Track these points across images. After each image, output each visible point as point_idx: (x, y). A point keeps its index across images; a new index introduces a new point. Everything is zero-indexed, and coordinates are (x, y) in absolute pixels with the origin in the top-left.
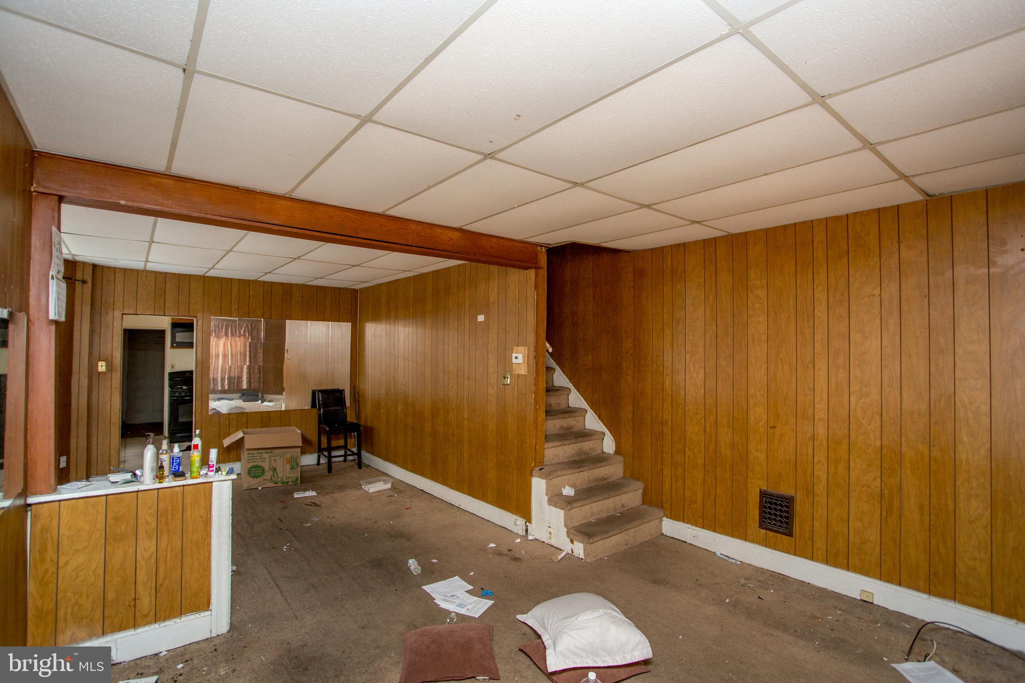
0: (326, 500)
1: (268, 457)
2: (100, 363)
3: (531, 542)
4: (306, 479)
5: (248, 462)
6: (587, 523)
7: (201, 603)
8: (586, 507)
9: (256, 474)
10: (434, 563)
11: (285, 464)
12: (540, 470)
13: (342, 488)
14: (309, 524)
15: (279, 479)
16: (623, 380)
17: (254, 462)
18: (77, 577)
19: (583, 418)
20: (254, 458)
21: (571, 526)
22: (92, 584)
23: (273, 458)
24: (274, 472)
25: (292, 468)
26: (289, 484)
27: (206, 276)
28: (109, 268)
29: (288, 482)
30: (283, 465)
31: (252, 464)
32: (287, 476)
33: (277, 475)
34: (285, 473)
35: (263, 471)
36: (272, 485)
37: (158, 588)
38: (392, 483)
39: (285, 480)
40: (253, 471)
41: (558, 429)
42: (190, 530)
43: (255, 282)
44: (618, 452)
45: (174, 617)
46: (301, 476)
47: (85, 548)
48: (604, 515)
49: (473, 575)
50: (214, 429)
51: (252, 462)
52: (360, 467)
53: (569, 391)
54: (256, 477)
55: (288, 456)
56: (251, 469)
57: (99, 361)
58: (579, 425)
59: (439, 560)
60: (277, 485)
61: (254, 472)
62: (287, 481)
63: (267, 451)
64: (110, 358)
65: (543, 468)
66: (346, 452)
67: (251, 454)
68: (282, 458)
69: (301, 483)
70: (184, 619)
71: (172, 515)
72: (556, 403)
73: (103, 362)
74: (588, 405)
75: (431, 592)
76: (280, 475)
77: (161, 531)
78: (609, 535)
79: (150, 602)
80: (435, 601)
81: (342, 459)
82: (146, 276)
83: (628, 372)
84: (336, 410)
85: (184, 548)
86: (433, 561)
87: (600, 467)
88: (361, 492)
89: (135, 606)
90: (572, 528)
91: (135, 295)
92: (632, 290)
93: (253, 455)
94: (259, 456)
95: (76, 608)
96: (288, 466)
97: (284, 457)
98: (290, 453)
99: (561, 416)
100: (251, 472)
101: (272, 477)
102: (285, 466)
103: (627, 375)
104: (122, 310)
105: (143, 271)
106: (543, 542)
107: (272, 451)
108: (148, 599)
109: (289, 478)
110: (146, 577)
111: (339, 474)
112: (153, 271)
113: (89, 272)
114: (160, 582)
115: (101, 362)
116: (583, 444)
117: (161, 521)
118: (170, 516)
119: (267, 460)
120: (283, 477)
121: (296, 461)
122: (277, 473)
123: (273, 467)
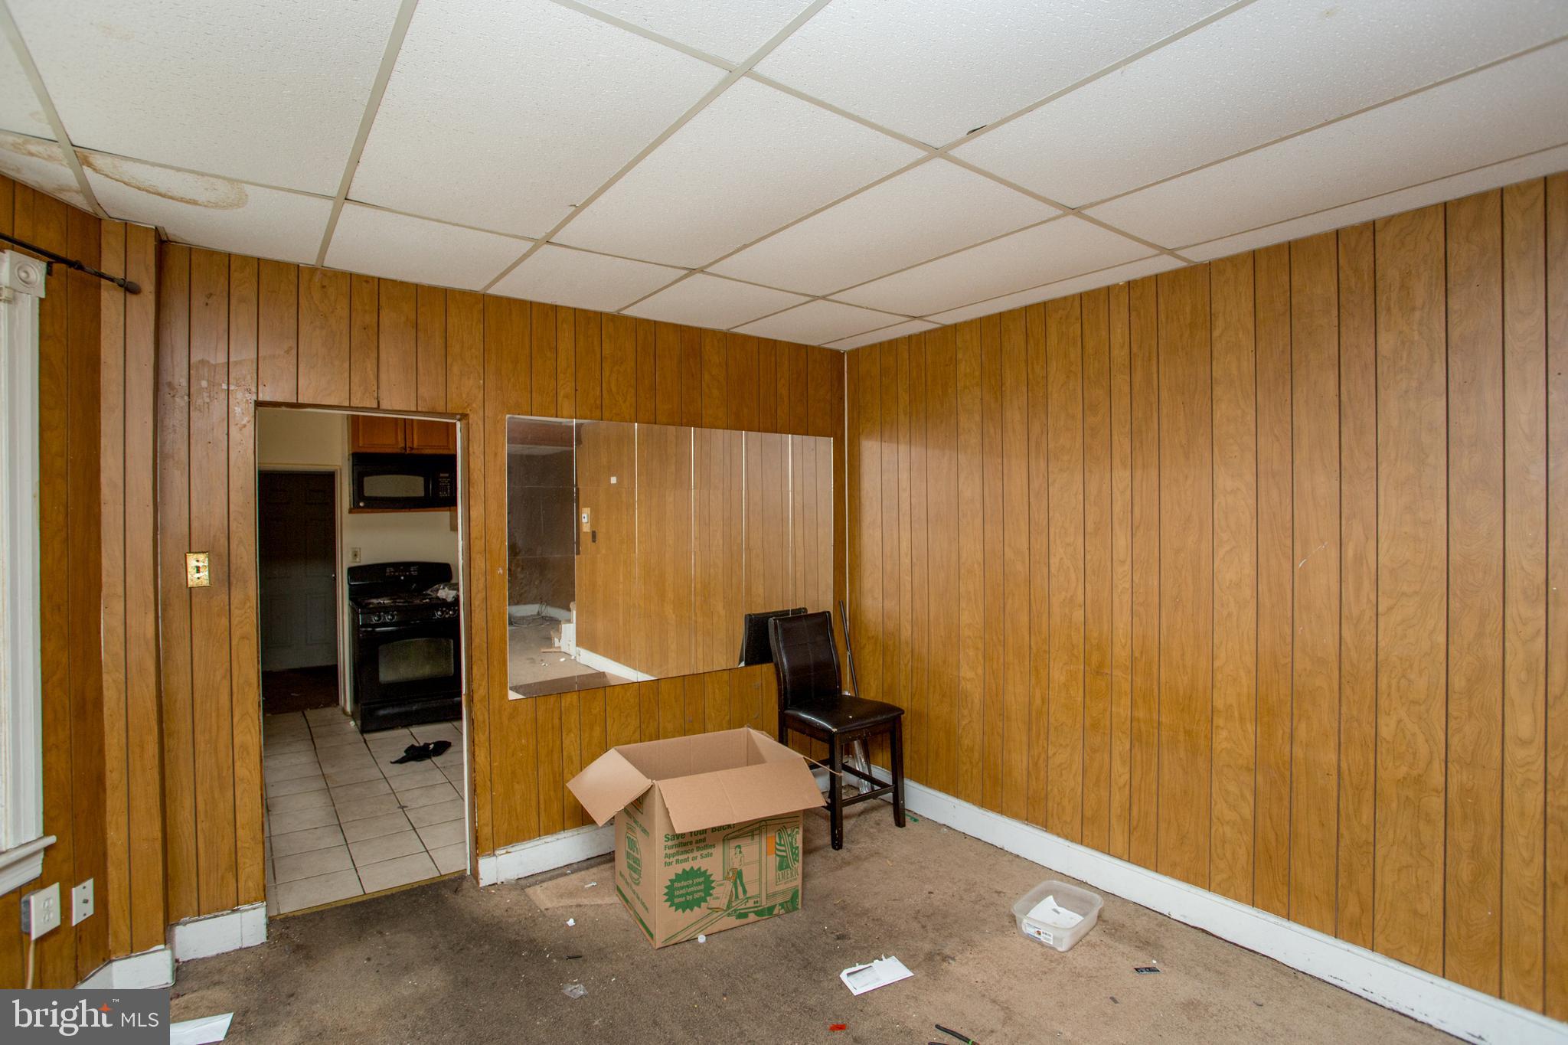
2: (192, 561)
5: (667, 864)
9: (689, 898)
11: (764, 855)
15: (751, 903)
17: (683, 860)
20: (682, 849)
25: (781, 867)
26: (776, 912)
27: (490, 296)
29: (774, 907)
30: (760, 861)
31: (679, 869)
32: (769, 891)
33: (745, 892)
34: (765, 881)
36: (732, 921)
39: (764, 903)
40: (682, 888)
43: (616, 319)
50: (524, 742)
51: (677, 861)
52: (900, 824)
55: (772, 831)
57: (190, 553)
60: (744, 921)
61: (683, 891)
62: (769, 905)
64: (224, 541)
69: (804, 906)
73: (202, 557)
76: (752, 890)
82: (324, 287)
94: (697, 842)
96: (772, 862)
101: (730, 902)
102: (763, 862)
104: (254, 390)
105: (313, 270)
109: (774, 895)
112: (343, 273)
113: (145, 256)
115: (195, 556)
119: (717, 852)
120: (759, 896)
121: (791, 844)
122: (740, 889)
123: (733, 869)
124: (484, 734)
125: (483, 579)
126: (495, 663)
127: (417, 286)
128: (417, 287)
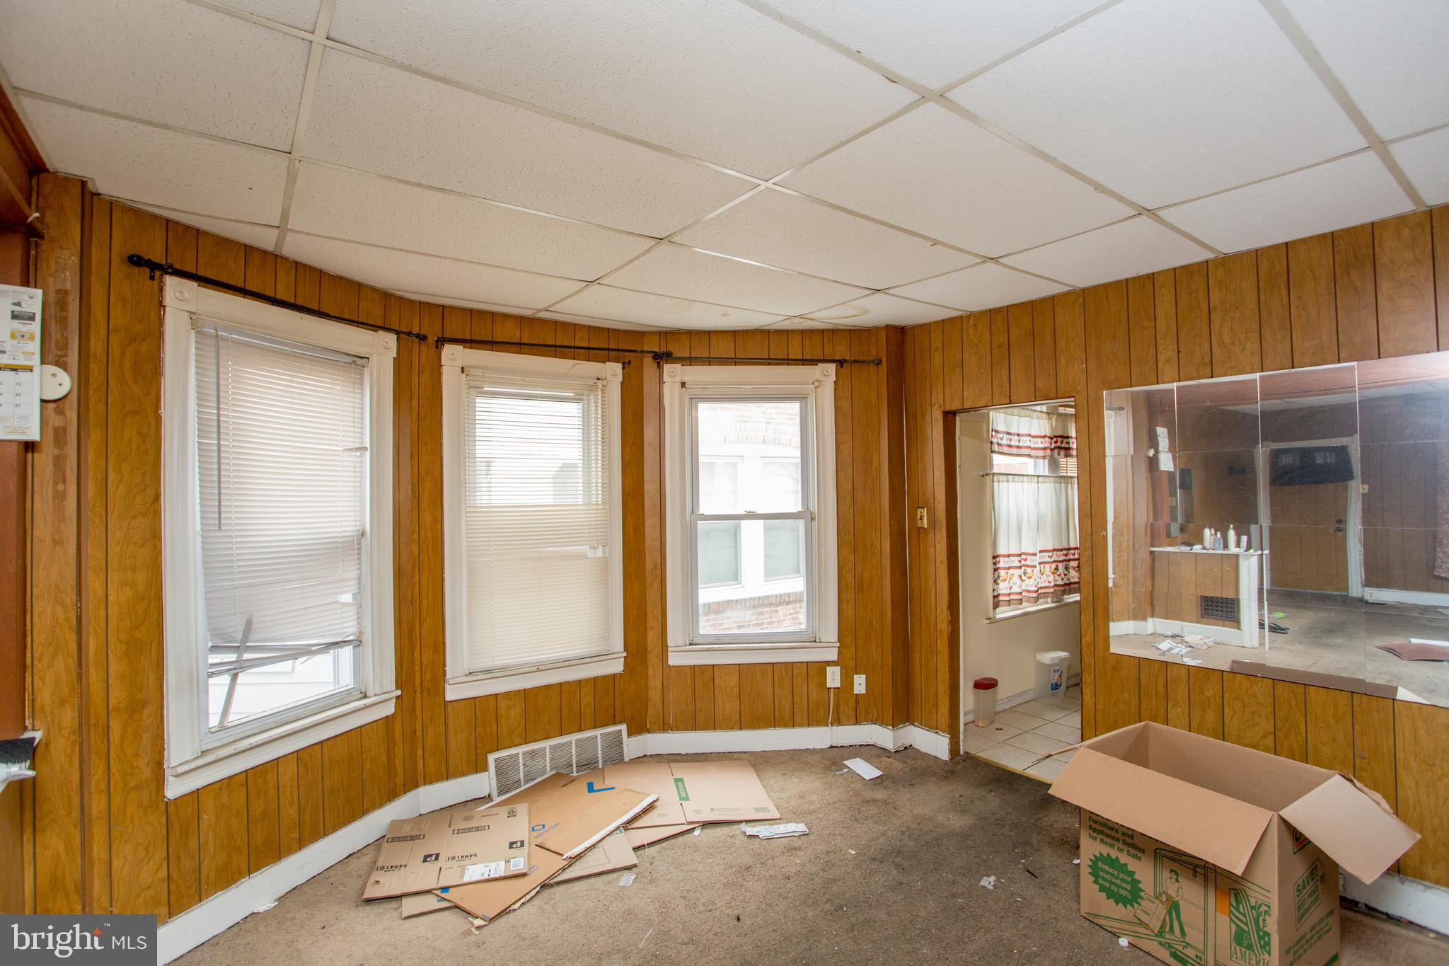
1: (1149, 853)
2: (919, 512)
5: (1091, 837)
9: (1114, 889)
11: (1211, 906)
15: (1189, 951)
17: (1109, 844)
20: (1105, 831)
25: (1239, 942)
27: (1088, 289)
30: (1206, 908)
31: (1103, 849)
35: (1135, 890)
40: (1107, 873)
50: (1126, 696)
51: (1102, 841)
55: (1225, 884)
56: (1099, 865)
57: (918, 507)
61: (1108, 877)
64: (932, 501)
73: (923, 510)
82: (975, 325)
96: (1225, 923)
97: (1207, 878)
100: (1101, 874)
102: (1211, 913)
113: (882, 342)
115: (920, 509)
119: (1148, 859)
121: (1256, 921)
122: (1177, 924)
123: (1167, 895)
124: (1090, 676)
125: (1089, 539)
126: (1100, 615)
128: (1032, 303)
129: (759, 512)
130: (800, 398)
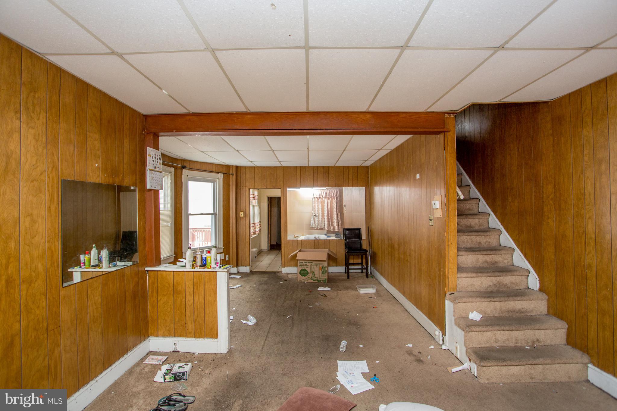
0: (334, 294)
1: (310, 266)
3: (443, 351)
4: (331, 281)
5: (300, 267)
6: (490, 347)
7: (214, 335)
8: (489, 334)
9: (304, 274)
10: (359, 347)
11: (319, 270)
12: (450, 294)
13: (347, 288)
14: (312, 306)
15: (316, 278)
16: (545, 223)
17: (303, 267)
18: (164, 307)
19: (510, 256)
20: (302, 265)
21: (471, 346)
22: (169, 312)
23: (312, 266)
24: (313, 274)
25: (323, 273)
26: (321, 282)
28: (243, 167)
31: (302, 268)
32: (320, 277)
33: (315, 276)
34: (319, 275)
35: (307, 273)
36: (312, 281)
37: (195, 321)
38: (376, 290)
39: (319, 279)
41: (482, 263)
42: (208, 295)
44: (542, 290)
45: (202, 338)
46: (328, 278)
47: (167, 294)
48: (512, 345)
49: (378, 363)
50: (290, 248)
51: (302, 267)
52: (367, 277)
53: (500, 233)
54: (303, 275)
55: (321, 266)
56: (301, 271)
58: (506, 261)
59: (364, 346)
60: (314, 282)
63: (309, 262)
64: (245, 210)
65: (454, 293)
66: (362, 267)
67: (301, 262)
68: (317, 266)
69: (328, 282)
70: (206, 339)
71: (200, 285)
72: (486, 242)
73: (242, 212)
74: (516, 245)
75: (340, 366)
76: (316, 276)
77: (195, 293)
78: (505, 364)
79: (192, 326)
80: (337, 373)
81: (360, 271)
83: (550, 216)
84: (355, 241)
85: (205, 303)
86: (360, 345)
87: (515, 300)
88: (357, 292)
89: (186, 327)
90: (471, 348)
91: (254, 179)
92: (551, 138)
93: (302, 263)
94: (306, 264)
95: (164, 321)
96: (321, 272)
97: (318, 266)
98: (321, 264)
99: (484, 253)
100: (302, 273)
101: (312, 277)
102: (319, 271)
103: (548, 218)
104: (248, 187)
106: (452, 353)
107: (312, 262)
108: (191, 325)
110: (190, 314)
111: (353, 280)
112: (261, 167)
113: (234, 170)
114: (195, 318)
116: (502, 278)
117: (195, 288)
118: (199, 286)
119: (309, 267)
120: (318, 278)
121: (325, 269)
122: (314, 275)
123: (312, 271)
124: (283, 245)
127: (272, 167)
129: (204, 213)
130: (213, 182)
